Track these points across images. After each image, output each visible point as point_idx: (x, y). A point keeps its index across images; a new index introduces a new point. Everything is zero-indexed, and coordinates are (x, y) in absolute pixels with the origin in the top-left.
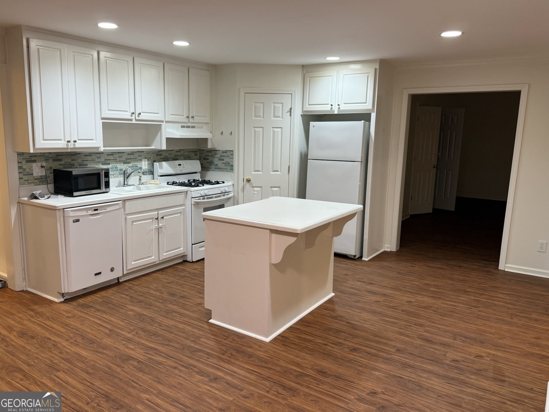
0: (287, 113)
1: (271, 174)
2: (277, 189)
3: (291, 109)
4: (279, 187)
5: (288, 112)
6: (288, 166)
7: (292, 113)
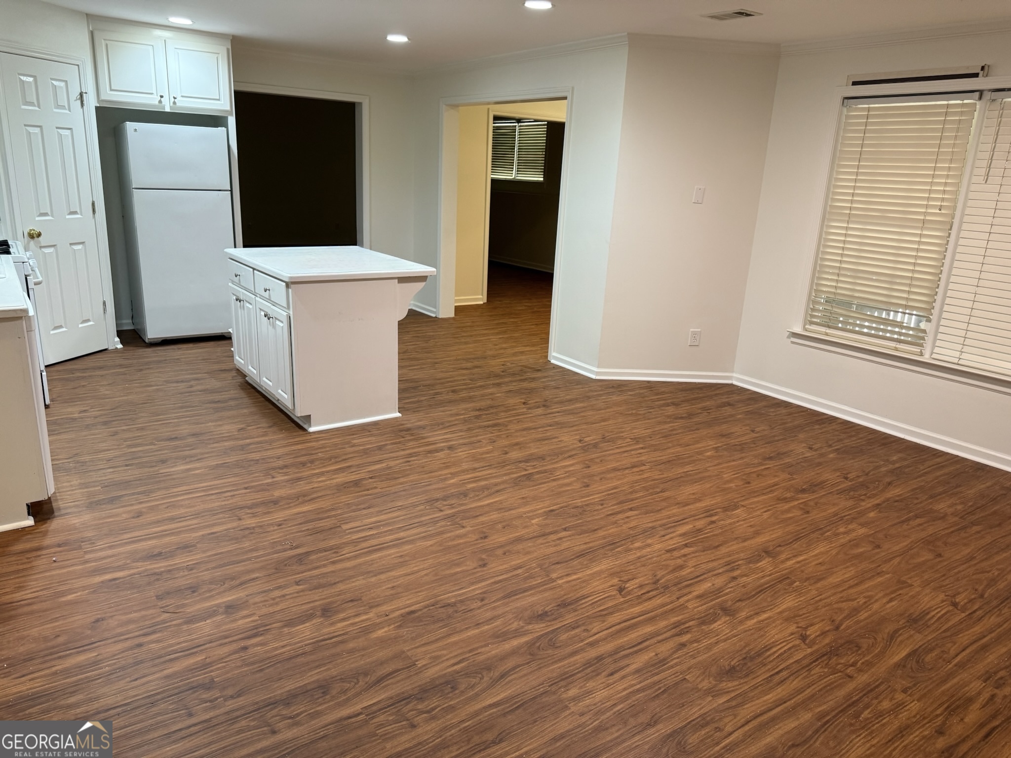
0: (75, 100)
1: (68, 219)
2: (80, 247)
3: (81, 95)
4: (83, 243)
5: (77, 100)
6: (91, 203)
7: (85, 102)
